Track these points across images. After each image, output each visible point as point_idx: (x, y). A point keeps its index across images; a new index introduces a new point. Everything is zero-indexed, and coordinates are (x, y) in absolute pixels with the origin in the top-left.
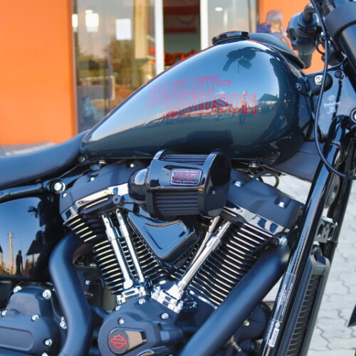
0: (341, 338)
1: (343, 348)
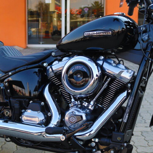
0: (141, 123)
1: (142, 127)
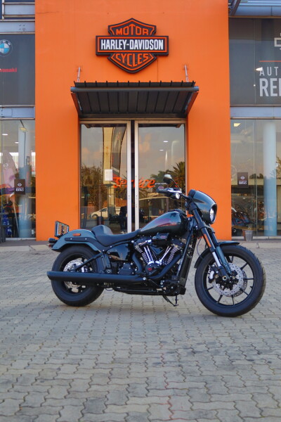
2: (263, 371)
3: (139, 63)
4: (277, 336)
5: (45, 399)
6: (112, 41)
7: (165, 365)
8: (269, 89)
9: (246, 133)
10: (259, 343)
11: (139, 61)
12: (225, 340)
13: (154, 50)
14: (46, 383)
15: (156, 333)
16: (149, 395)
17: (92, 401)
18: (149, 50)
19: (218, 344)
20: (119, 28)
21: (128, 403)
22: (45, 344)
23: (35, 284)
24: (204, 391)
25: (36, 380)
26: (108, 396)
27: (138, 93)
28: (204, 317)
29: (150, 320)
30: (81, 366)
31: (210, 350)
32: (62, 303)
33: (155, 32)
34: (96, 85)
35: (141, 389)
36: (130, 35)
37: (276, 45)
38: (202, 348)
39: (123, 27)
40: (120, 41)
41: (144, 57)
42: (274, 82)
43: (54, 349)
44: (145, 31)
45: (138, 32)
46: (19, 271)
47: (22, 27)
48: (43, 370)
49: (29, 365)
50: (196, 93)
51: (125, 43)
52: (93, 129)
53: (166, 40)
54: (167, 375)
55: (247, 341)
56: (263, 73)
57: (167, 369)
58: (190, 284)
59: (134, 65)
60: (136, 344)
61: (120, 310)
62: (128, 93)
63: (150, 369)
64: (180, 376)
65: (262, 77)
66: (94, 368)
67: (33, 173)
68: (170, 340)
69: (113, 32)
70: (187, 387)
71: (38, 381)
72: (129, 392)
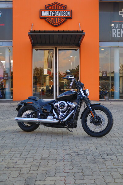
2: (109, 164)
3: (59, 22)
4: (117, 147)
5: (8, 177)
6: (47, 12)
7: (64, 161)
8: (116, 34)
9: (107, 53)
10: (108, 150)
11: (59, 21)
12: (93, 149)
13: (65, 16)
14: (9, 169)
15: (62, 145)
16: (56, 175)
17: (29, 178)
18: (63, 16)
19: (90, 151)
20: (50, 6)
21: (46, 179)
22: (12, 150)
23: (10, 121)
24: (81, 174)
25: (5, 168)
26: (37, 176)
27: (58, 35)
28: (85, 137)
29: (60, 139)
30: (27, 161)
31: (86, 153)
32: (21, 130)
33: (66, 8)
34: (39, 32)
35: (53, 173)
36: (55, 9)
37: (120, 14)
38: (82, 152)
39: (52, 6)
40: (50, 12)
41: (61, 19)
42: (119, 31)
43: (15, 153)
44: (62, 7)
45: (59, 8)
46: (4, 115)
47: (7, 6)
48: (9, 163)
49: (3, 160)
50: (83, 36)
51: (52, 13)
52: (39, 51)
53: (71, 11)
54: (65, 166)
55: (103, 149)
56: (114, 27)
57: (65, 163)
58: (79, 121)
59: (57, 23)
60: (53, 150)
61: (47, 133)
62: (54, 35)
63: (58, 163)
64: (71, 166)
65: (113, 28)
66: (32, 162)
67: (12, 70)
68: (68, 148)
69: (47, 8)
70: (73, 172)
71: (6, 168)
72: (47, 174)
